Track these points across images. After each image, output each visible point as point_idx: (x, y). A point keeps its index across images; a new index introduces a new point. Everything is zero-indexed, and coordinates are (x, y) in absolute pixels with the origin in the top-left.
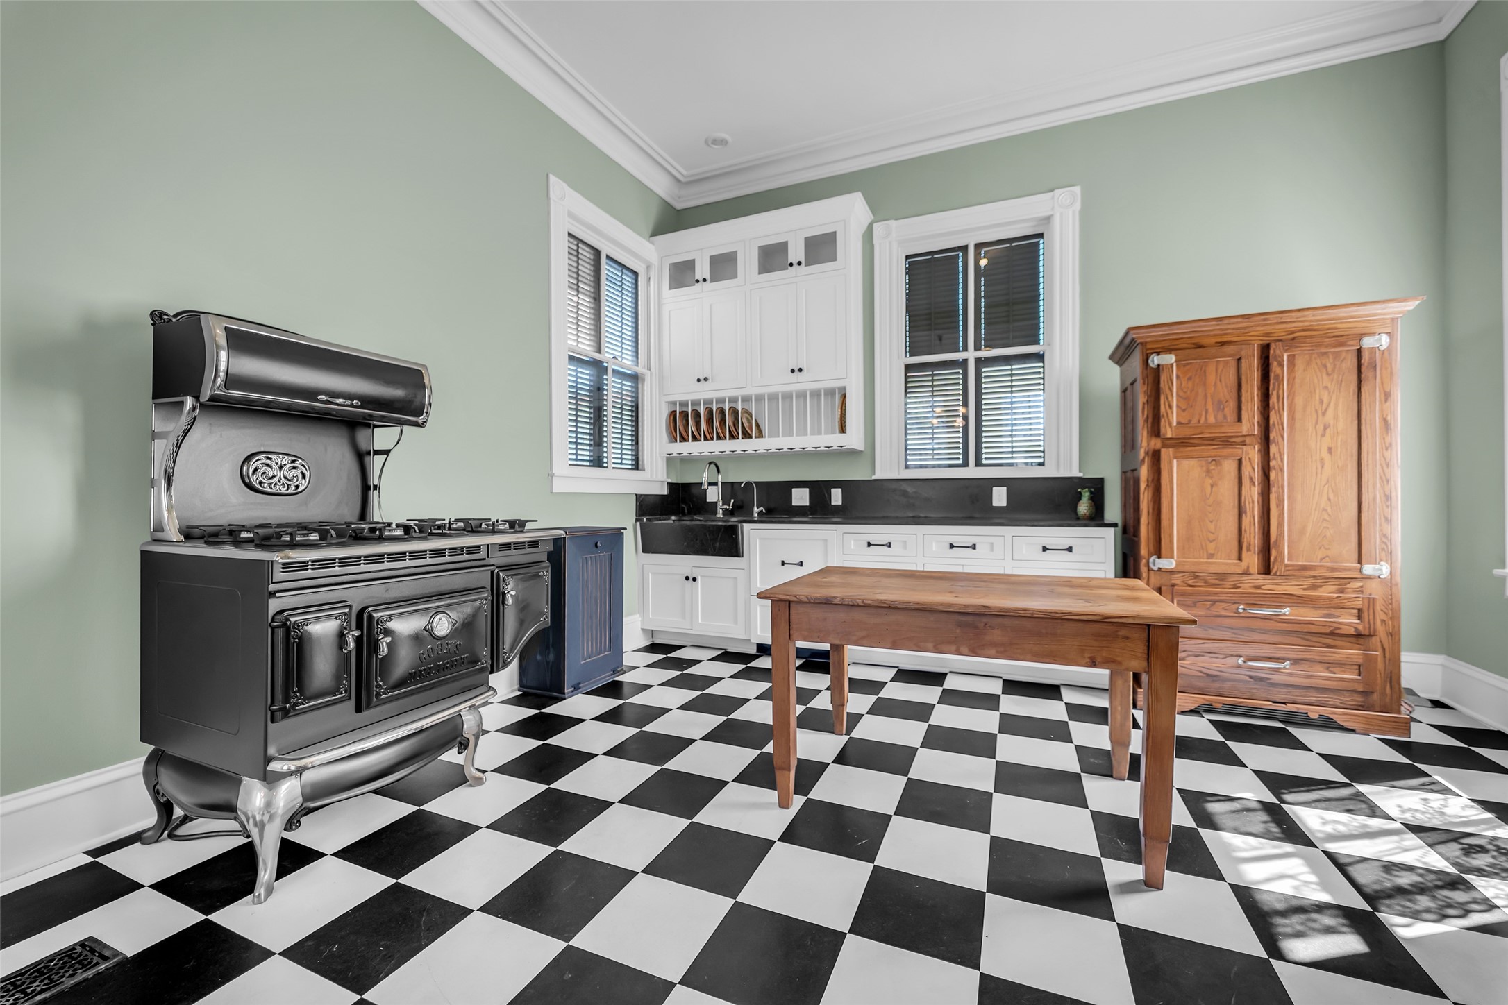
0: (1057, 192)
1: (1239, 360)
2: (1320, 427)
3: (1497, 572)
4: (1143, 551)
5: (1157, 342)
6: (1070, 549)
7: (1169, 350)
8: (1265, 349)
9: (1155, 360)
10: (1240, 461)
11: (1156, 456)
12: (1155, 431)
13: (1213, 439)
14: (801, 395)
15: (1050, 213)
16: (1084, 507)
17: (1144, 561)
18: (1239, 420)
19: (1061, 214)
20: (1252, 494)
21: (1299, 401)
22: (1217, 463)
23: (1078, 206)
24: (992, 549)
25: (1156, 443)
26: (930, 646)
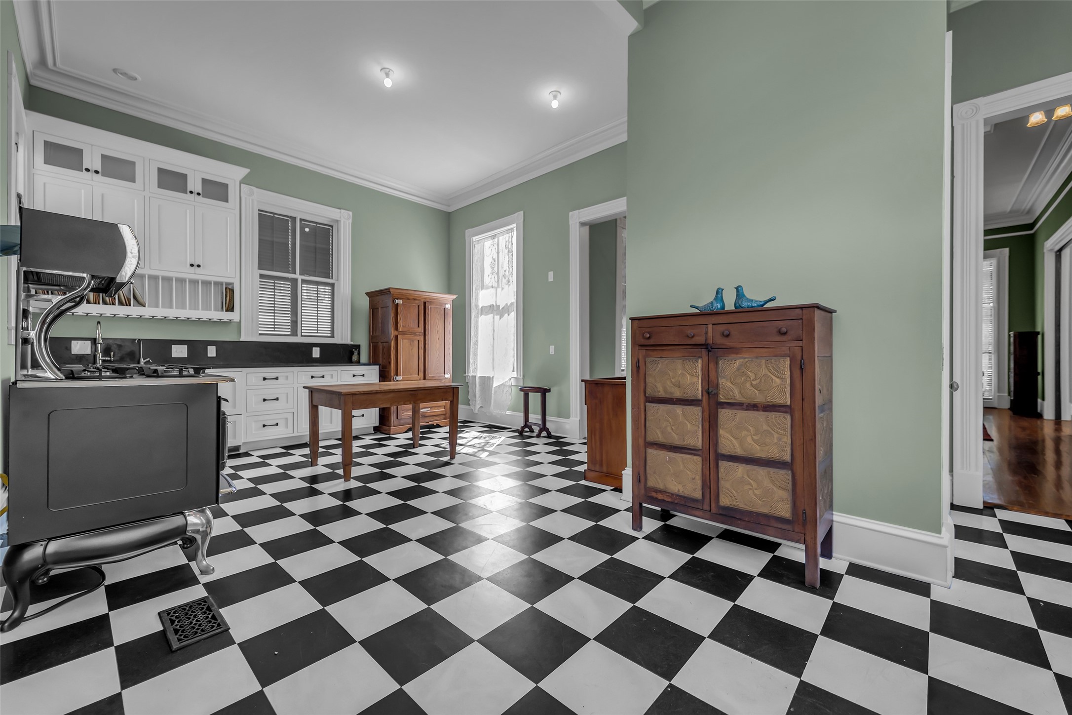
0: (342, 211)
1: (419, 306)
2: (437, 331)
3: (464, 375)
4: (392, 374)
5: (397, 294)
6: (363, 375)
7: (401, 299)
8: (425, 303)
9: (397, 301)
10: (419, 341)
11: (396, 337)
12: (396, 329)
13: (412, 332)
14: (194, 282)
15: (340, 219)
16: (355, 358)
17: (392, 378)
18: (419, 327)
19: (344, 222)
20: (421, 352)
21: (432, 322)
22: (413, 341)
23: (351, 221)
24: (332, 378)
25: (396, 333)
26: (402, 403)
